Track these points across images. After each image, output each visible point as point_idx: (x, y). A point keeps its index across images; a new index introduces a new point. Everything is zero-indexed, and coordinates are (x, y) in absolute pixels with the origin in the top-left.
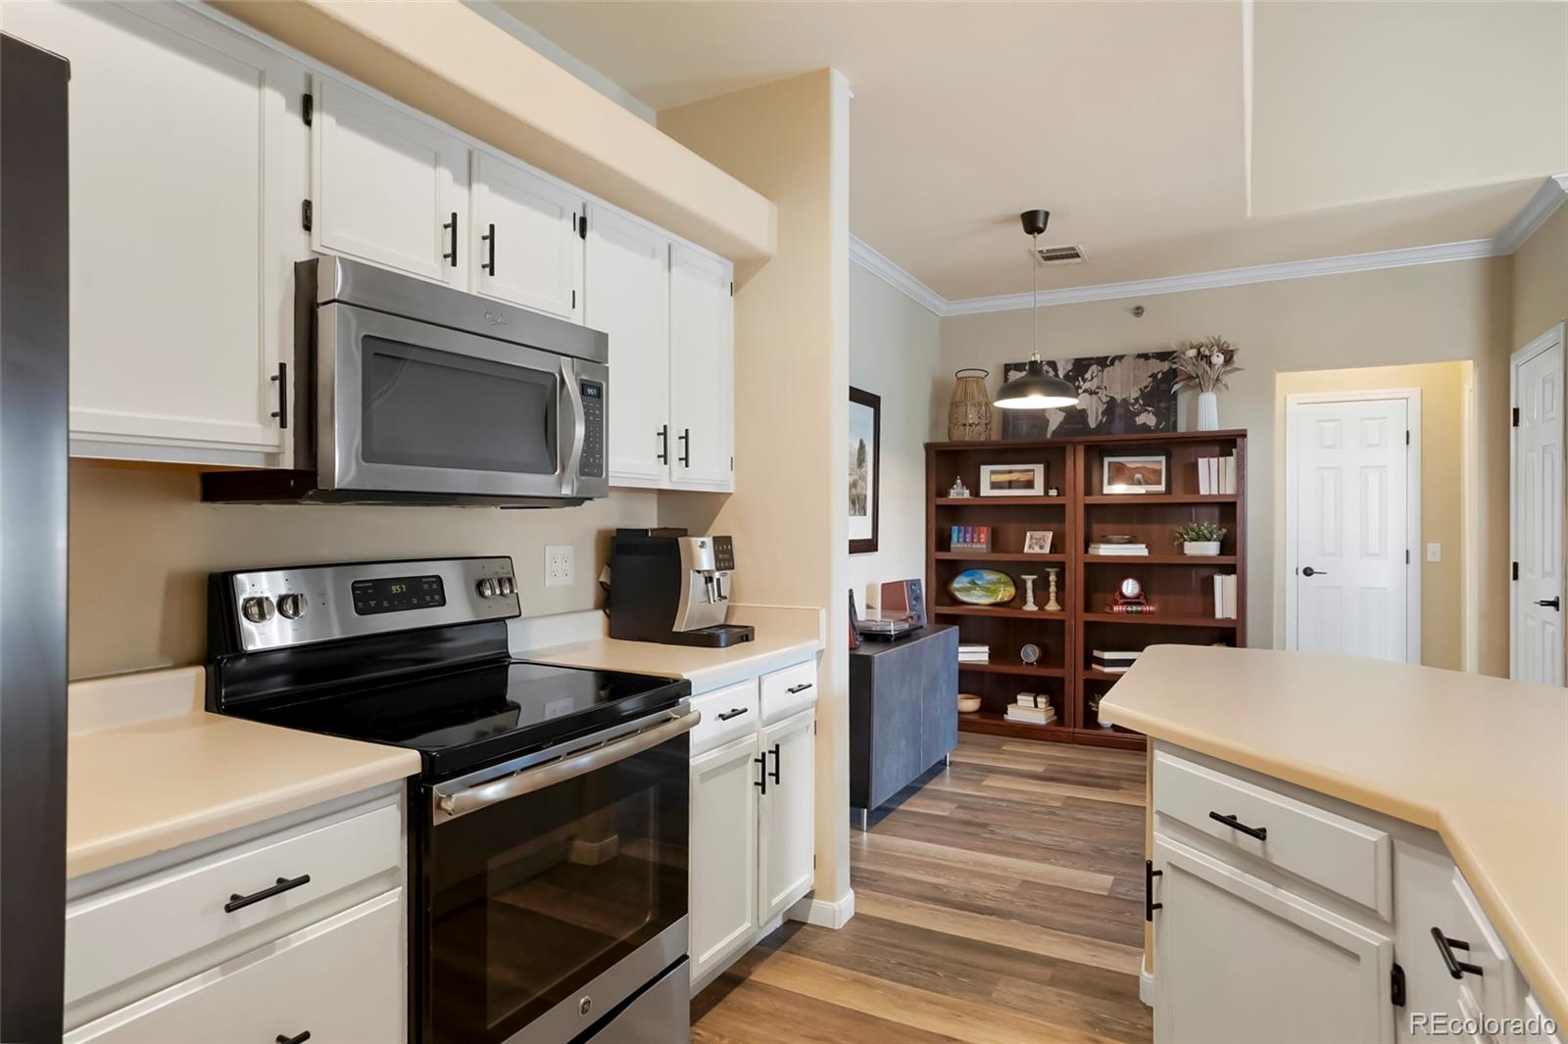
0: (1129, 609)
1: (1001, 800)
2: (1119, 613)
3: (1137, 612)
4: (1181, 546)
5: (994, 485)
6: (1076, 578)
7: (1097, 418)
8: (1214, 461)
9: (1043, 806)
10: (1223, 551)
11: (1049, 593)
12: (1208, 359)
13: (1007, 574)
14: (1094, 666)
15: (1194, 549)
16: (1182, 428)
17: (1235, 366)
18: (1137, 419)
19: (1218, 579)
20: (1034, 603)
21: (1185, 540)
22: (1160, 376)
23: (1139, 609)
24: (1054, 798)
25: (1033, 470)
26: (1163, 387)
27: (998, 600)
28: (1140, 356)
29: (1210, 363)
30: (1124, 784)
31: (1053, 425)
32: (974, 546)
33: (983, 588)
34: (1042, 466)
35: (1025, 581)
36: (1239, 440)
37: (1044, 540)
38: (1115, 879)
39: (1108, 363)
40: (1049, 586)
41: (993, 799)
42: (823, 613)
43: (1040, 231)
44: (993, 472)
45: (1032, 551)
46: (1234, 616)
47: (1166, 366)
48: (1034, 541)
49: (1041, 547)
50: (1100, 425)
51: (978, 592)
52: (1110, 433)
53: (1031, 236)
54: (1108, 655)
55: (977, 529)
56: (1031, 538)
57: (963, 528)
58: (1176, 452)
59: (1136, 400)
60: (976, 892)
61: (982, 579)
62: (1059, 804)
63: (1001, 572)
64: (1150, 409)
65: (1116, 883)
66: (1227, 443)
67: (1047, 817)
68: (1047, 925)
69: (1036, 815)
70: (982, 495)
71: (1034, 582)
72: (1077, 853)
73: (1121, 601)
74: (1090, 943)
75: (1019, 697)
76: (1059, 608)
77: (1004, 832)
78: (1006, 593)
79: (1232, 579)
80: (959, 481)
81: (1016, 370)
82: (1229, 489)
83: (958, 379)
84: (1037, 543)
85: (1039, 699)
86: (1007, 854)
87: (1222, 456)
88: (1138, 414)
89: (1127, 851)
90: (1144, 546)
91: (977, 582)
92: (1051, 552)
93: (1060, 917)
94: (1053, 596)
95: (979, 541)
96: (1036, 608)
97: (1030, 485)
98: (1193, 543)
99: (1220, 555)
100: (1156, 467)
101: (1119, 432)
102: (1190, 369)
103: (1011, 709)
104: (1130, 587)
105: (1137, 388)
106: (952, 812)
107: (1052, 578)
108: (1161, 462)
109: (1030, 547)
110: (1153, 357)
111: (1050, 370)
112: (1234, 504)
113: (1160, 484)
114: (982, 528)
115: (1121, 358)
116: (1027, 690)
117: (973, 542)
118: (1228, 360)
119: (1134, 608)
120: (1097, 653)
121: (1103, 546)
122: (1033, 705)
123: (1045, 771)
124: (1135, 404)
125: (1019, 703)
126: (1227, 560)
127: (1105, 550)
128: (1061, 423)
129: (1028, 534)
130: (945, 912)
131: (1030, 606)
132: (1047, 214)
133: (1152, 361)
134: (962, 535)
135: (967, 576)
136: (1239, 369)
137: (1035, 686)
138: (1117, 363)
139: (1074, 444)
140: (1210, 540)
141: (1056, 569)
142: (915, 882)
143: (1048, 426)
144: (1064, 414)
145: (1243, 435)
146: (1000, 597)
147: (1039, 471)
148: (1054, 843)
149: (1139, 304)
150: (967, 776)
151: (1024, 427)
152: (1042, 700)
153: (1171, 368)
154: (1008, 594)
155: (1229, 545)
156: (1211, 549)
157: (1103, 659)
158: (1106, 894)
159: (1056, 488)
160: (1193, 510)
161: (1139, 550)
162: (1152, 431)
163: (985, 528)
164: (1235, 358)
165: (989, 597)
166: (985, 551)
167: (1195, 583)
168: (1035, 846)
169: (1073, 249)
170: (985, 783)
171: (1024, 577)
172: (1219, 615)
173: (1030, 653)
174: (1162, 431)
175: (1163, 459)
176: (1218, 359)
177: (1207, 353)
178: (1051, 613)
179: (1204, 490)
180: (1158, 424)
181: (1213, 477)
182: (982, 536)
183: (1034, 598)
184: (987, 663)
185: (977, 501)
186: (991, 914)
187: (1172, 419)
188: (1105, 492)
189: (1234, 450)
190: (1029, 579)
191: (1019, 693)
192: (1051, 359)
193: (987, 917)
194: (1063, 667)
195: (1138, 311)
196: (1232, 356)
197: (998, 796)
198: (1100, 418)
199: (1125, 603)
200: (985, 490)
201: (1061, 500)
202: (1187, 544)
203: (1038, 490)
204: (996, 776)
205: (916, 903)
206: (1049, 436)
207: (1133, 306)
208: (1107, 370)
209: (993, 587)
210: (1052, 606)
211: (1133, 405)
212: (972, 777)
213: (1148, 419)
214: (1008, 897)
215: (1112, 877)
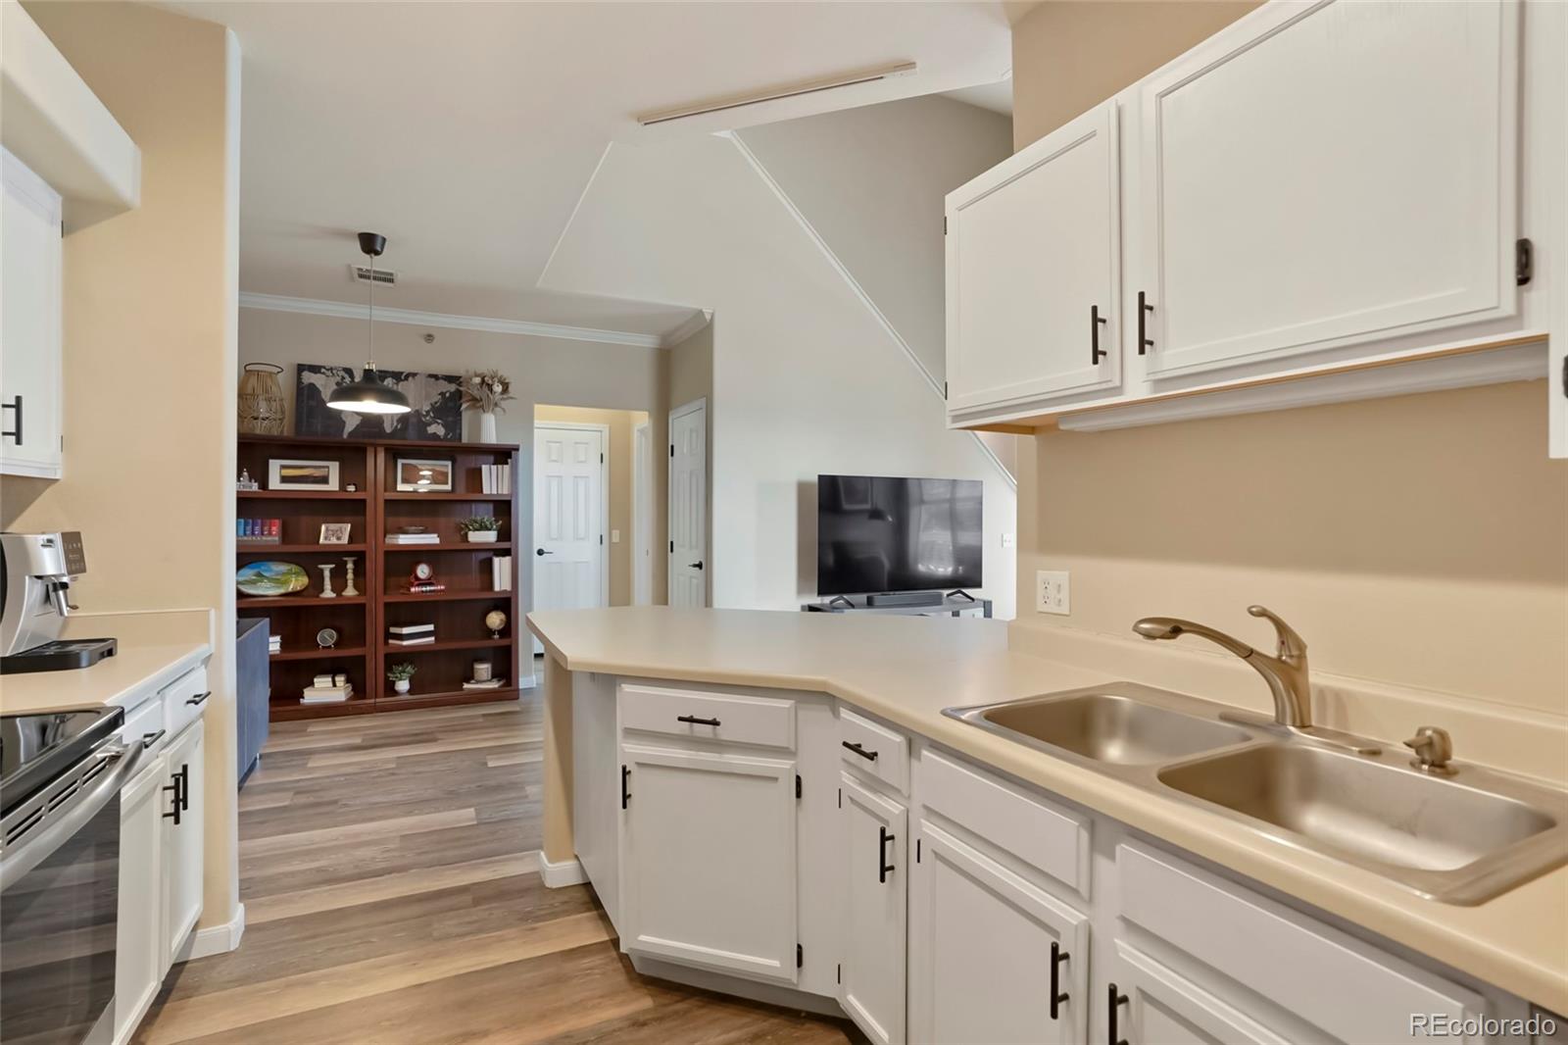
0: (424, 589)
1: (338, 776)
2: (415, 592)
3: (430, 591)
4: (466, 534)
5: (285, 479)
6: (375, 566)
7: (392, 424)
8: (494, 467)
9: (380, 770)
10: (500, 539)
11: (347, 580)
12: (490, 387)
13: (297, 564)
14: (391, 641)
15: (476, 537)
16: (465, 440)
17: (511, 395)
18: (428, 428)
19: (496, 560)
20: (332, 590)
21: (470, 530)
22: (448, 395)
23: (432, 588)
24: (388, 761)
25: (328, 467)
26: (450, 404)
27: (290, 590)
28: (431, 376)
29: (491, 390)
30: (440, 736)
31: (349, 427)
32: (264, 538)
33: (270, 580)
34: (337, 464)
35: (322, 571)
36: (513, 453)
37: (341, 532)
38: (476, 810)
39: (403, 377)
40: (346, 574)
41: (328, 777)
42: (213, 613)
43: (377, 253)
44: (283, 467)
45: (327, 542)
46: (509, 588)
47: (453, 387)
48: (330, 532)
49: (339, 538)
50: (395, 430)
51: (266, 584)
52: (405, 439)
53: (368, 256)
54: (406, 631)
55: (268, 521)
56: (327, 530)
57: (251, 521)
58: (459, 458)
59: (428, 412)
60: (364, 860)
61: (271, 571)
62: (393, 766)
63: (291, 563)
64: (439, 421)
65: (478, 812)
66: (503, 455)
67: (388, 779)
68: (444, 863)
69: (379, 780)
70: (271, 487)
71: (331, 570)
72: (436, 799)
73: (416, 583)
74: (487, 863)
75: (315, 680)
76: (356, 593)
77: (358, 802)
78: (298, 582)
79: (507, 560)
80: (245, 474)
81: (310, 371)
82: (505, 490)
83: (246, 371)
84: (334, 534)
85: (337, 679)
86: (372, 820)
87: (500, 464)
88: (430, 425)
89: (473, 786)
90: (436, 535)
91: (265, 574)
92: (349, 543)
93: (450, 854)
94: (350, 583)
95: (270, 534)
96: (334, 595)
97: (325, 480)
98: (477, 532)
99: (497, 541)
100: (443, 469)
101: (412, 439)
102: (476, 393)
103: (307, 692)
104: (423, 571)
105: (429, 403)
106: (292, 800)
107: (350, 566)
108: (447, 466)
109: (326, 538)
110: (442, 378)
111: (346, 376)
112: (509, 503)
113: (447, 483)
114: (273, 521)
115: (414, 375)
116: (323, 672)
117: (262, 534)
118: (505, 389)
119: (428, 588)
120: (393, 630)
121: (401, 536)
122: (331, 685)
123: (363, 740)
124: (427, 415)
125: (316, 685)
126: (504, 545)
127: (404, 540)
128: (358, 426)
129: (323, 528)
130: (346, 887)
131: (328, 593)
132: (384, 240)
133: (441, 381)
134: (249, 528)
135: (253, 568)
136: (512, 398)
137: (331, 668)
138: (410, 379)
139: (375, 446)
140: (490, 530)
141: (353, 559)
142: (293, 874)
143: (344, 427)
144: (361, 418)
145: (517, 449)
146: (291, 587)
147: (333, 469)
148: (407, 798)
149: (431, 333)
150: (289, 764)
151: (319, 427)
152: (340, 680)
153: (457, 389)
154: (300, 583)
155: (505, 534)
156: (490, 537)
157: (401, 635)
158: (475, 823)
159: (354, 484)
160: (473, 506)
161: (432, 539)
162: (441, 440)
163: (277, 521)
164: (510, 389)
165: (279, 587)
166: (277, 543)
167: (475, 566)
168: (395, 805)
169: (391, 274)
170: (310, 765)
171: (321, 566)
172: (497, 588)
173: (327, 637)
174: (450, 440)
175: (449, 463)
176: (498, 388)
177: (490, 382)
178: (349, 598)
179: (486, 490)
180: (446, 434)
181: (494, 481)
182: (274, 528)
183: (332, 585)
184: (278, 652)
185: (265, 495)
186: (390, 873)
187: (458, 431)
188: (398, 489)
189: (509, 460)
190: (327, 569)
191: (315, 676)
192: (348, 367)
193: (387, 876)
194: (365, 645)
195: (429, 338)
196: (507, 387)
197: (331, 773)
198: (395, 424)
199: (418, 585)
200: (275, 483)
201: (360, 496)
202: (470, 534)
203: (333, 485)
204: (317, 756)
205: (309, 891)
206: (345, 436)
207: (426, 332)
208: (401, 383)
209: (283, 578)
210: (350, 591)
211: (425, 416)
212: (294, 763)
213: (437, 429)
214: (396, 854)
215: (472, 809)
